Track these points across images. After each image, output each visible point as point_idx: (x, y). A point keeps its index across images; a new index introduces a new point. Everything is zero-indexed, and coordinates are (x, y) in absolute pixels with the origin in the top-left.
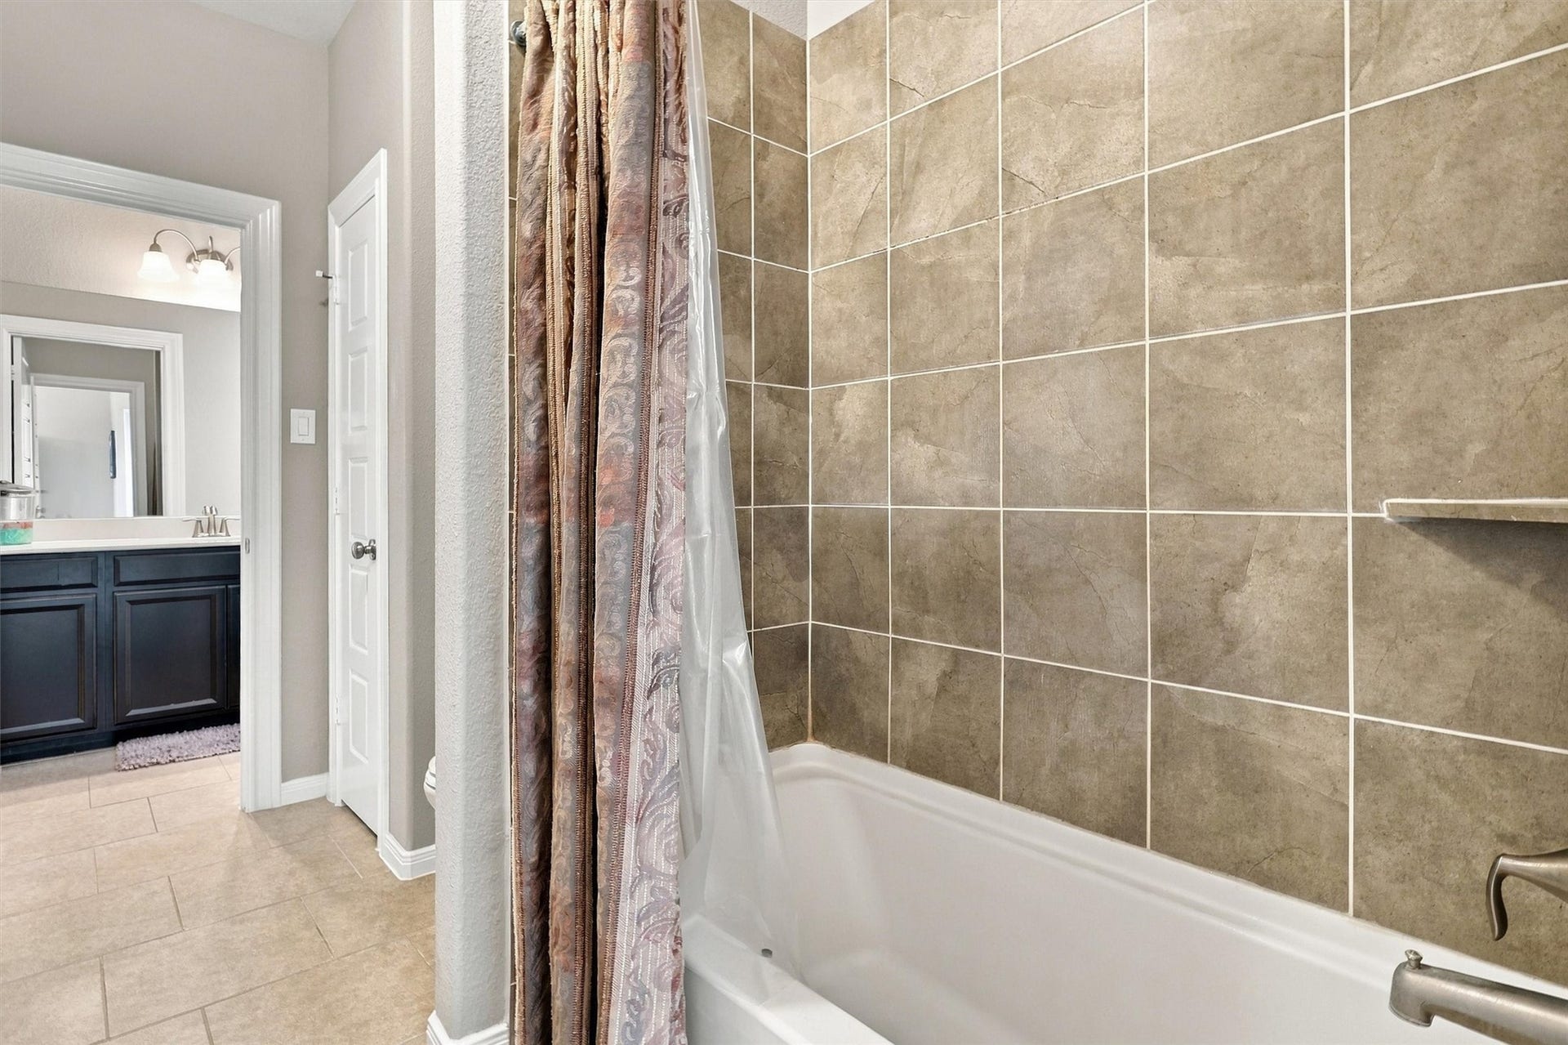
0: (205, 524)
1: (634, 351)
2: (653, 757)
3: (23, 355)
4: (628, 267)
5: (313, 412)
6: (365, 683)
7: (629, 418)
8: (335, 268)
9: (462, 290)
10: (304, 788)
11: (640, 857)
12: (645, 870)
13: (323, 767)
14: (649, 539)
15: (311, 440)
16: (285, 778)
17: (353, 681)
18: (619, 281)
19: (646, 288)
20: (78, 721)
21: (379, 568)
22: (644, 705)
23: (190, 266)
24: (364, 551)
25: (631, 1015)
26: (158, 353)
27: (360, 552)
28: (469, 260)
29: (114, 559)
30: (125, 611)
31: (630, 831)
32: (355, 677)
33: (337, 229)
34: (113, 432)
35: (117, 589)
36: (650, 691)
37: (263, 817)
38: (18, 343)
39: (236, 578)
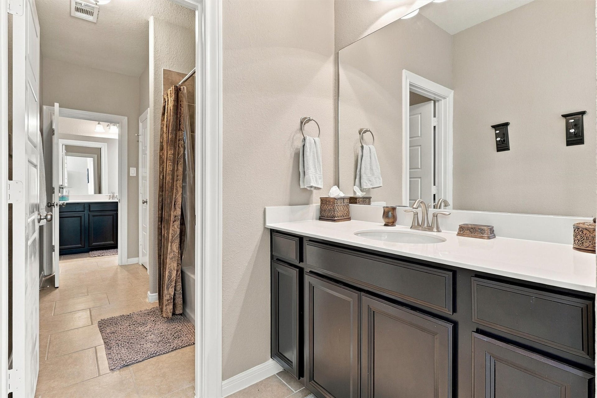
0: (112, 196)
1: (172, 165)
2: (174, 233)
3: (65, 150)
4: (171, 151)
5: (136, 168)
6: (146, 234)
7: (171, 176)
8: (140, 133)
9: (153, 149)
10: (134, 260)
11: (171, 249)
12: (172, 251)
13: (138, 256)
14: (174, 196)
15: (135, 175)
16: (128, 258)
17: (144, 234)
18: (169, 153)
19: (174, 154)
20: (80, 245)
21: (148, 206)
22: (172, 224)
23: (108, 127)
24: (145, 202)
25: (169, 274)
26: (101, 148)
27: (144, 203)
28: (155, 143)
29: (89, 205)
30: (91, 218)
31: (170, 244)
32: (144, 233)
33: (141, 124)
34: (88, 169)
35: (89, 212)
36: (174, 222)
37: (122, 266)
38: (64, 146)
39: (117, 210)
